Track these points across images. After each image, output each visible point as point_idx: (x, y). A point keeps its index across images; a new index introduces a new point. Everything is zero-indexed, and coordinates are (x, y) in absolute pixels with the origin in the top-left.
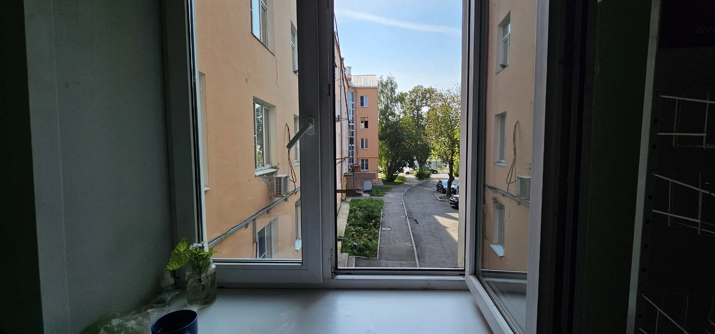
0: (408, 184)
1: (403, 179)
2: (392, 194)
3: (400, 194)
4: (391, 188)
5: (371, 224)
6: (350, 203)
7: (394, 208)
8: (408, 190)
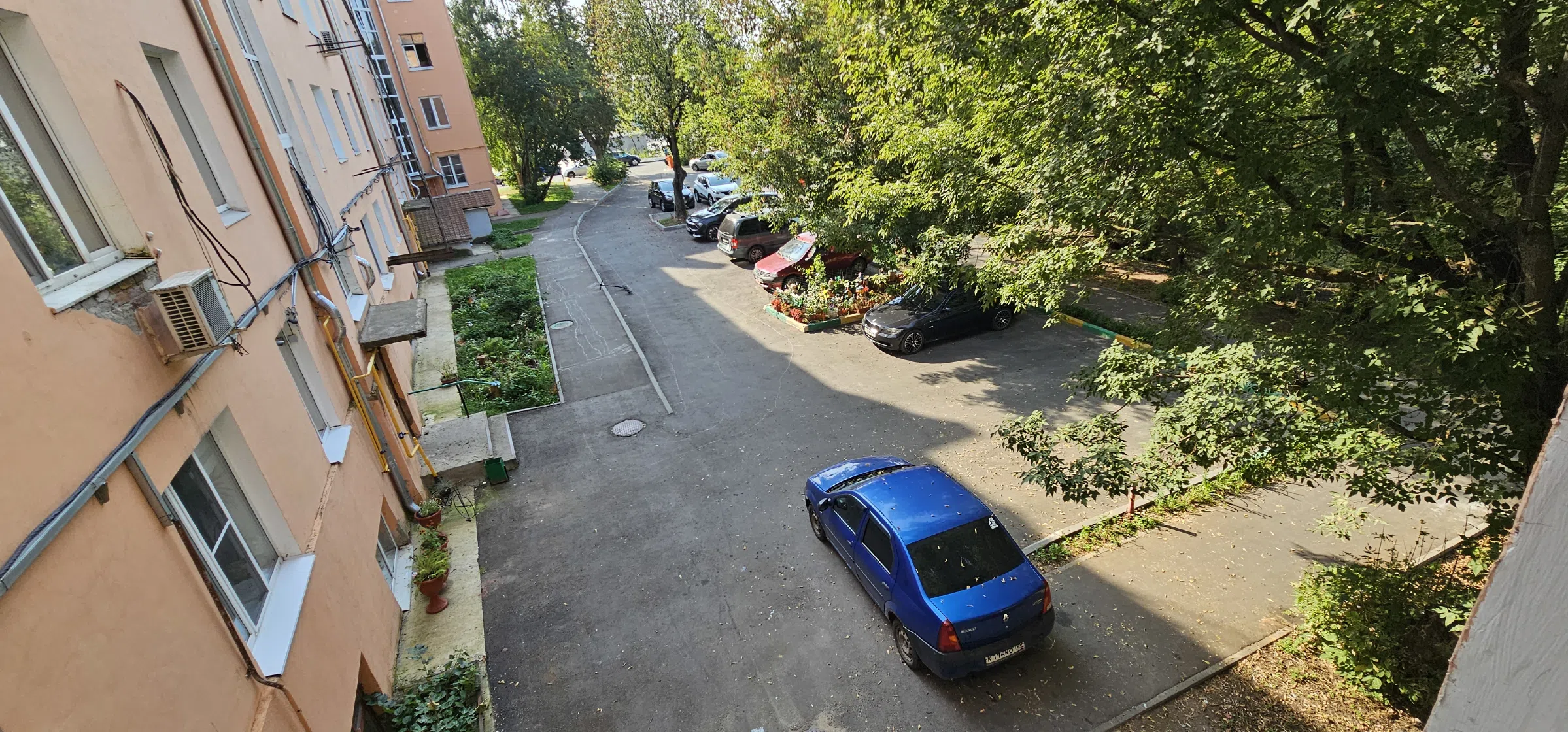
0: (581, 202)
1: (564, 190)
2: (550, 235)
3: (568, 231)
4: (541, 221)
5: (520, 322)
6: (446, 281)
7: (565, 270)
8: (584, 218)
